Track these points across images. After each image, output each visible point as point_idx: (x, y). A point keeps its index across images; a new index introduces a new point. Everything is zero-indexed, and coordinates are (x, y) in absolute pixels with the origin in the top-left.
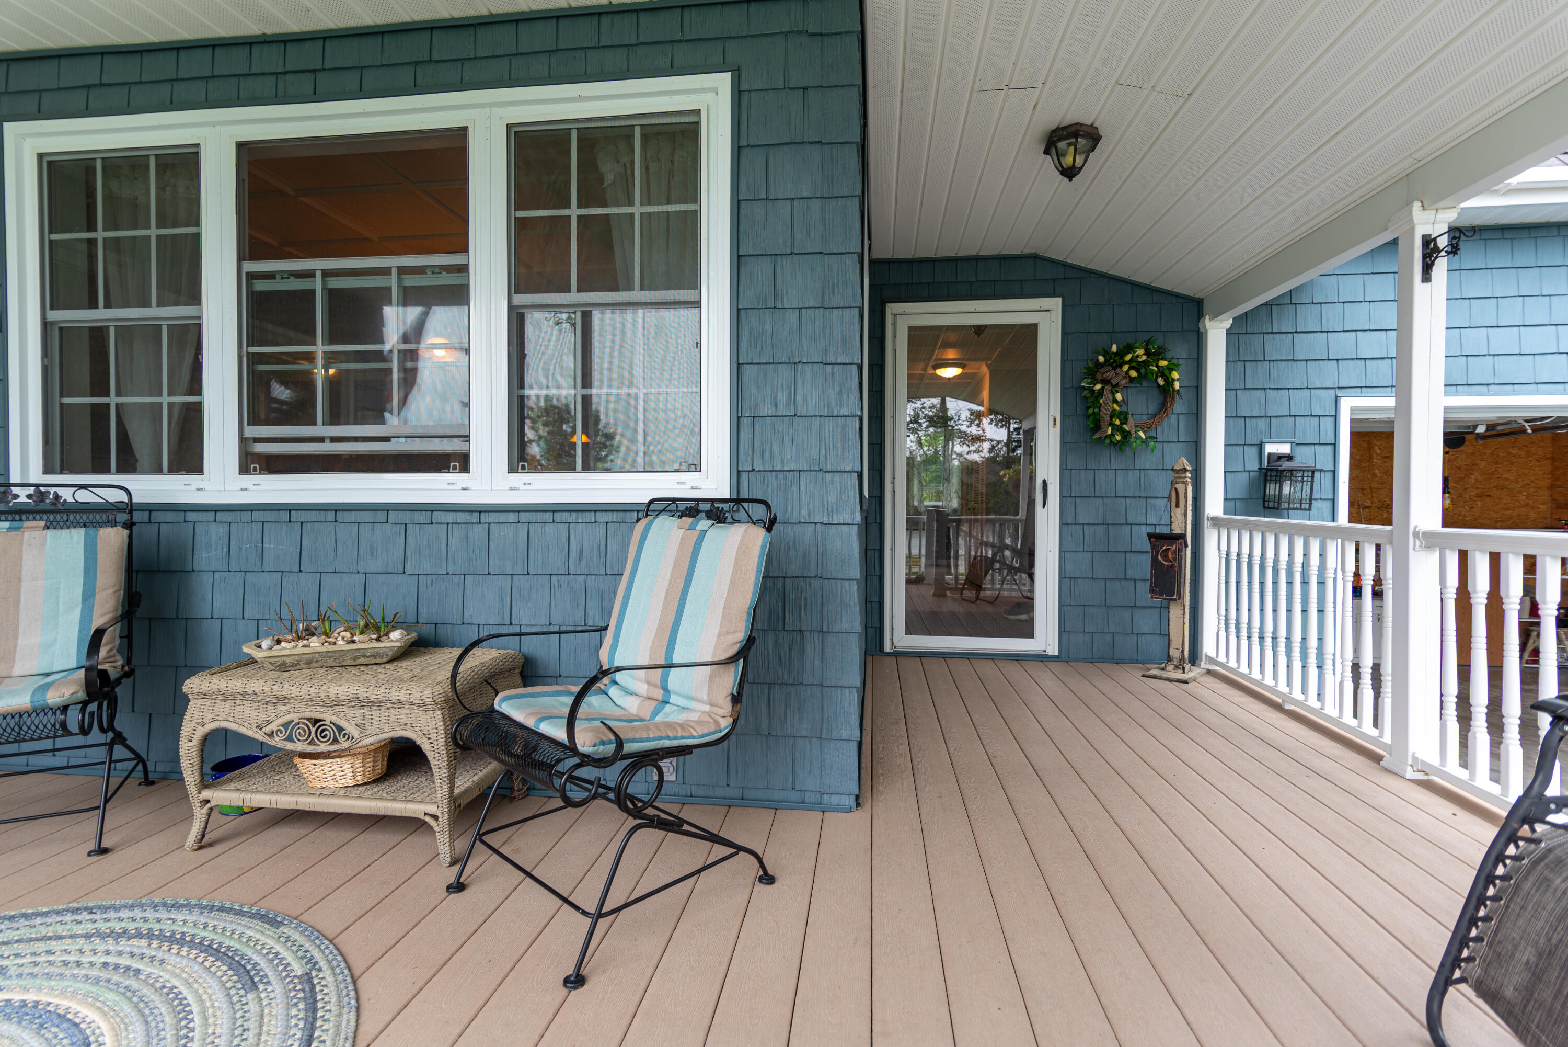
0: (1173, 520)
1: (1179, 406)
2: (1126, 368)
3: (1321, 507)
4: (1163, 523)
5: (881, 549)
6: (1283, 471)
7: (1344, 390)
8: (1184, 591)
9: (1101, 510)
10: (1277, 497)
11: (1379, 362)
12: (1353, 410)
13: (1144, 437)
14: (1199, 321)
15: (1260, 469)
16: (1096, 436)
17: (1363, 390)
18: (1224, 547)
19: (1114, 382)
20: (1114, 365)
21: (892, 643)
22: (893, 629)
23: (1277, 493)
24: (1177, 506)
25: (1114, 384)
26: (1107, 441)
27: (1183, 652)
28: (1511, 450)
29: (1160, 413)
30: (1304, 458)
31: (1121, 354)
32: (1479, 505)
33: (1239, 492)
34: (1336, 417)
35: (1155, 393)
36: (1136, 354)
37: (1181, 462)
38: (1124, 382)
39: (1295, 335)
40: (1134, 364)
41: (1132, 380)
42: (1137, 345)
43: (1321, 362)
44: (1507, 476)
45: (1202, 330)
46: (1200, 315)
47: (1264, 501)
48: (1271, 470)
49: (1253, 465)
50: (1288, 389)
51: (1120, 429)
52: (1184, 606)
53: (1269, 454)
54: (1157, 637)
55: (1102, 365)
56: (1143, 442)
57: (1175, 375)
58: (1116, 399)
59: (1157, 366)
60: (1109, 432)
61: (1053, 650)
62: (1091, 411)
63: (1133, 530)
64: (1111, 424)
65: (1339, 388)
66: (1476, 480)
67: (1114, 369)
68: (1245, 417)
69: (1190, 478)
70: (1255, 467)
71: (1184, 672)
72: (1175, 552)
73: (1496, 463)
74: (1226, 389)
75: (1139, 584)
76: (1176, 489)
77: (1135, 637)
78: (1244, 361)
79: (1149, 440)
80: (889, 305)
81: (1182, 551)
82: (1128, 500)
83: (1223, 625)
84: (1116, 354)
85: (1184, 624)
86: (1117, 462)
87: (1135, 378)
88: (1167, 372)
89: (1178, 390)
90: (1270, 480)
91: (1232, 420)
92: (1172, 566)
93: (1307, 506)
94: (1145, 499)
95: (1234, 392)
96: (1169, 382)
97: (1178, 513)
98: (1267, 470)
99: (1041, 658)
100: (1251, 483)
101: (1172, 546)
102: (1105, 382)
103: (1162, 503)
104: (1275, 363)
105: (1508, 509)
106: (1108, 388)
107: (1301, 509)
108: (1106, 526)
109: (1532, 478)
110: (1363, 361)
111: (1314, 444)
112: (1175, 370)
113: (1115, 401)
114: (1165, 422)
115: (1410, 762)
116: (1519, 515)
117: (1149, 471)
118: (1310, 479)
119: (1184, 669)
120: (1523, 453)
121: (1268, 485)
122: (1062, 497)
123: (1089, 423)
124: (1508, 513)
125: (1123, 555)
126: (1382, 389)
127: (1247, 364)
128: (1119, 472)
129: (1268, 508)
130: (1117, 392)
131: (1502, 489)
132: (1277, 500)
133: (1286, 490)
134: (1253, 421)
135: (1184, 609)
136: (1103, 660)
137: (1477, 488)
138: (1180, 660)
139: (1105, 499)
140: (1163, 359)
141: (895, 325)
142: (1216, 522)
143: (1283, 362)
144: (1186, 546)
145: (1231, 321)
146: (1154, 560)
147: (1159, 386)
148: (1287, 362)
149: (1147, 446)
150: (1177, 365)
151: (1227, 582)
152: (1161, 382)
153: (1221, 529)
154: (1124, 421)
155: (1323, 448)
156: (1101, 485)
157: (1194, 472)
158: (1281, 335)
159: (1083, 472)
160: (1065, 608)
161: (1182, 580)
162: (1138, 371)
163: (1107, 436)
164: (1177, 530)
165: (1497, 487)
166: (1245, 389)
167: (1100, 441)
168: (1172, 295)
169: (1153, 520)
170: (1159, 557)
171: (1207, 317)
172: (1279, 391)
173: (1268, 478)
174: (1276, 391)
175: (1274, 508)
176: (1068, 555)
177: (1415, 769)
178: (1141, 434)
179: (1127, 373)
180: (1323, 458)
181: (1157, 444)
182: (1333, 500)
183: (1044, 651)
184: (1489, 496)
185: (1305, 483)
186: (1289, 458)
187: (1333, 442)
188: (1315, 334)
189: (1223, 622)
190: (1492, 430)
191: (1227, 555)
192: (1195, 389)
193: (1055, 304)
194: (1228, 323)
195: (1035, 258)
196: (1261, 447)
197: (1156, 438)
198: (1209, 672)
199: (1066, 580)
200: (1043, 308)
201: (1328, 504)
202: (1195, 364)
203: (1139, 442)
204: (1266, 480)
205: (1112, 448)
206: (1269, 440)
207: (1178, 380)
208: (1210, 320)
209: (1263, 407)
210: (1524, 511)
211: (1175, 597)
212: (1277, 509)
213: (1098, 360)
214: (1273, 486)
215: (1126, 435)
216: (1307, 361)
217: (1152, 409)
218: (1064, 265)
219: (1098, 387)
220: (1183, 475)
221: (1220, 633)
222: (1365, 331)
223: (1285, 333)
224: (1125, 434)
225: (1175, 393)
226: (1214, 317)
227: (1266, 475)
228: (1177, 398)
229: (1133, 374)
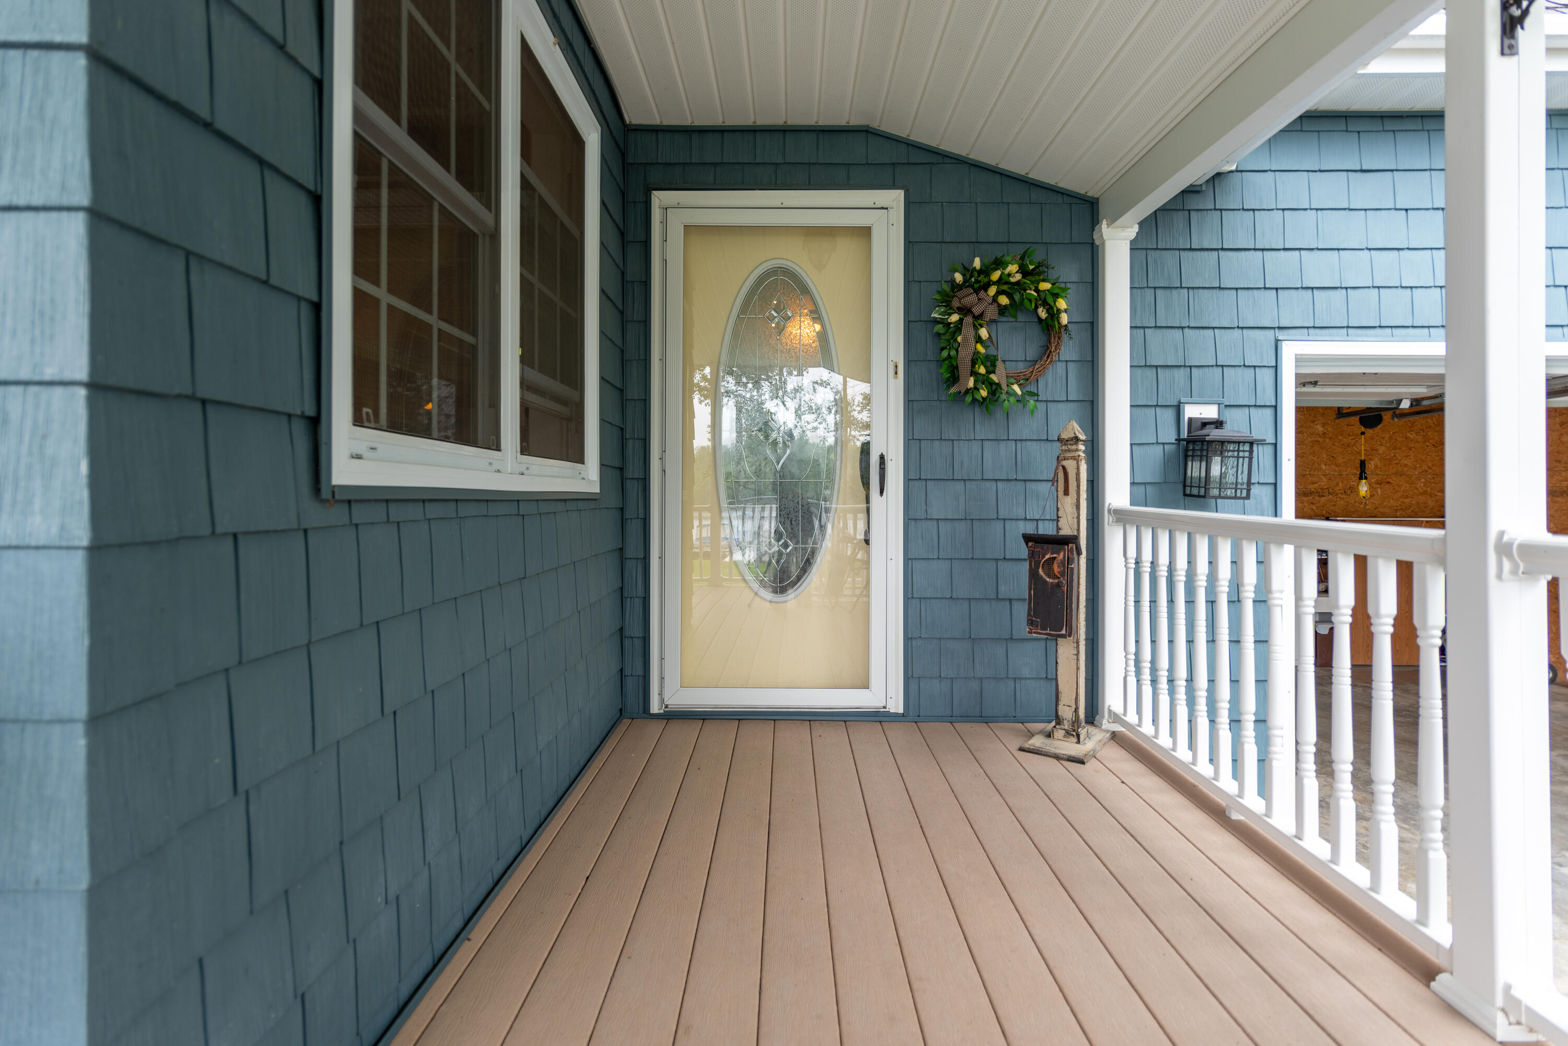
0: (1060, 514)
1: (1069, 350)
2: (992, 290)
3: (1261, 494)
4: (1048, 517)
5: (645, 558)
6: (1209, 442)
7: (1286, 332)
8: (1077, 620)
9: (962, 499)
10: (1203, 480)
11: (1331, 292)
12: (1300, 360)
13: (1019, 392)
14: (1093, 230)
15: (1179, 440)
16: (953, 390)
17: (1311, 331)
18: (1132, 553)
19: (977, 310)
20: (976, 286)
21: (662, 701)
22: (662, 678)
23: (1203, 474)
24: (1066, 492)
25: (976, 314)
26: (969, 399)
27: (1076, 710)
28: (1408, 435)
29: (1041, 359)
30: (1236, 425)
31: (985, 271)
32: (1379, 493)
33: (1151, 474)
34: (1276, 368)
35: (1035, 331)
36: (1007, 271)
37: (1071, 427)
38: (992, 312)
39: (1221, 253)
40: (1005, 287)
41: (1002, 310)
42: (1008, 259)
43: (1255, 292)
44: (1405, 462)
45: (1097, 242)
46: (1094, 221)
47: (1185, 486)
48: (1194, 442)
49: (1169, 435)
50: (1213, 328)
51: (985, 380)
52: (1078, 643)
53: (1190, 420)
54: (1042, 682)
55: (960, 287)
56: (1018, 401)
57: (1062, 304)
58: (980, 337)
59: (1037, 290)
60: (971, 383)
61: (896, 705)
62: (945, 354)
63: (1007, 527)
64: (973, 373)
65: (1279, 328)
66: (1376, 466)
67: (976, 291)
68: (1157, 367)
69: (1084, 452)
70: (1172, 438)
71: (1078, 742)
72: (1063, 562)
73: (1395, 448)
74: (1131, 327)
75: (1016, 605)
76: (1064, 468)
77: (1012, 683)
78: (1155, 288)
79: (1027, 398)
80: (655, 192)
81: (1073, 562)
82: (999, 484)
83: (1132, 668)
84: (980, 272)
85: (1078, 668)
86: (983, 428)
87: (1005, 306)
88: (1050, 300)
89: (1066, 326)
90: (1193, 456)
91: (1139, 371)
92: (1058, 585)
93: (1244, 494)
94: (1023, 483)
95: (1142, 331)
96: (1054, 314)
97: (1067, 503)
98: (1188, 441)
99: (879, 717)
100: (1167, 461)
101: (1058, 553)
102: (965, 311)
103: (1045, 488)
104: (1196, 291)
105: (1407, 497)
106: (969, 320)
107: (1236, 498)
108: (969, 522)
109: (1430, 464)
110: (1310, 291)
111: (1249, 406)
112: (1062, 297)
113: (979, 339)
114: (1050, 373)
115: (1500, 1001)
116: (1418, 504)
117: (1029, 443)
118: (1247, 454)
119: (1078, 736)
120: (1420, 438)
121: (1190, 463)
122: (908, 481)
123: (942, 371)
124: (1407, 501)
125: (993, 564)
126: (1335, 331)
127: (1159, 292)
128: (986, 444)
129: (1191, 495)
130: (982, 327)
131: (1401, 476)
132: (1203, 484)
133: (1216, 470)
134: (1168, 372)
135: (1078, 647)
136: (967, 718)
137: (1377, 475)
138: (1073, 723)
139: (967, 483)
140: (1044, 280)
141: (664, 223)
142: (1121, 516)
143: (1206, 291)
144: (1079, 553)
145: (1136, 229)
146: (1033, 574)
147: (1040, 320)
148: (1211, 291)
149: (1024, 406)
150: (1064, 290)
151: (1137, 602)
152: (1042, 313)
153: (1128, 527)
154: (991, 369)
155: (1260, 411)
156: (962, 463)
157: (1089, 444)
158: (1202, 253)
159: (937, 443)
160: (914, 642)
161: (1074, 606)
162: (1010, 296)
163: (968, 391)
164: (1066, 531)
165: (1396, 474)
166: (1156, 327)
167: (959, 397)
168: (1058, 192)
169: (1034, 512)
170: (1040, 570)
171: (1104, 222)
172: (1202, 331)
173: (1190, 453)
174: (1197, 331)
175: (1199, 496)
176: (917, 565)
177: (1512, 1019)
178: (1016, 388)
179: (995, 299)
180: (1261, 428)
181: (1038, 404)
182: (1275, 484)
183: (884, 707)
184: (1388, 482)
185: (1241, 460)
186: (1218, 424)
187: (1274, 404)
188: (1247, 253)
189: (1132, 663)
190: (1417, 405)
191: (1137, 563)
192: (1089, 325)
193: (895, 198)
194: (1133, 232)
195: (866, 132)
196: (1178, 409)
197: (1038, 395)
198: (1114, 736)
199: (914, 601)
200: (878, 205)
201: (1269, 490)
202: (1089, 291)
203: (1012, 399)
204: (1186, 457)
205: (977, 409)
206: (1188, 399)
207: (1066, 311)
208: (1108, 225)
209: (1181, 353)
210: (1422, 499)
211: (1063, 632)
212: (1204, 497)
213: (954, 280)
214: (1196, 464)
215: (994, 389)
216: (1237, 289)
217: (1032, 353)
218: (907, 144)
219: (955, 318)
220: (1074, 447)
221: (1129, 678)
222: (1312, 249)
223: (1207, 250)
224: (994, 387)
225: (1062, 330)
226: (1113, 220)
227: (1186, 450)
228: (1065, 337)
229: (1004, 300)
